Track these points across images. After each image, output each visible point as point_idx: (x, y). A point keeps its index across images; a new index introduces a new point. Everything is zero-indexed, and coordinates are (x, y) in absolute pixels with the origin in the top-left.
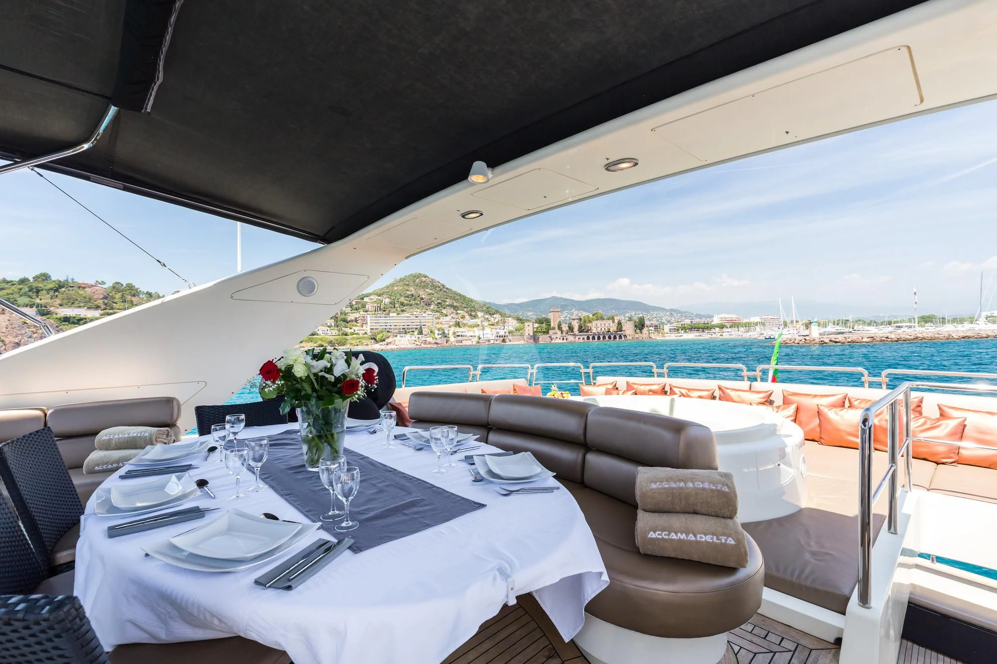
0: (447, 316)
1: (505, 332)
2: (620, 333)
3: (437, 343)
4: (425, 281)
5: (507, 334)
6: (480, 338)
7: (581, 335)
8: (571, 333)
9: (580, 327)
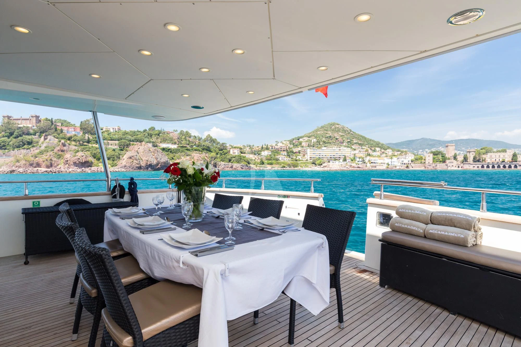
0: (355, 150)
1: (409, 161)
2: (515, 163)
3: (359, 167)
4: (338, 128)
5: (410, 162)
6: (389, 165)
7: (476, 164)
8: (466, 163)
9: (474, 158)
